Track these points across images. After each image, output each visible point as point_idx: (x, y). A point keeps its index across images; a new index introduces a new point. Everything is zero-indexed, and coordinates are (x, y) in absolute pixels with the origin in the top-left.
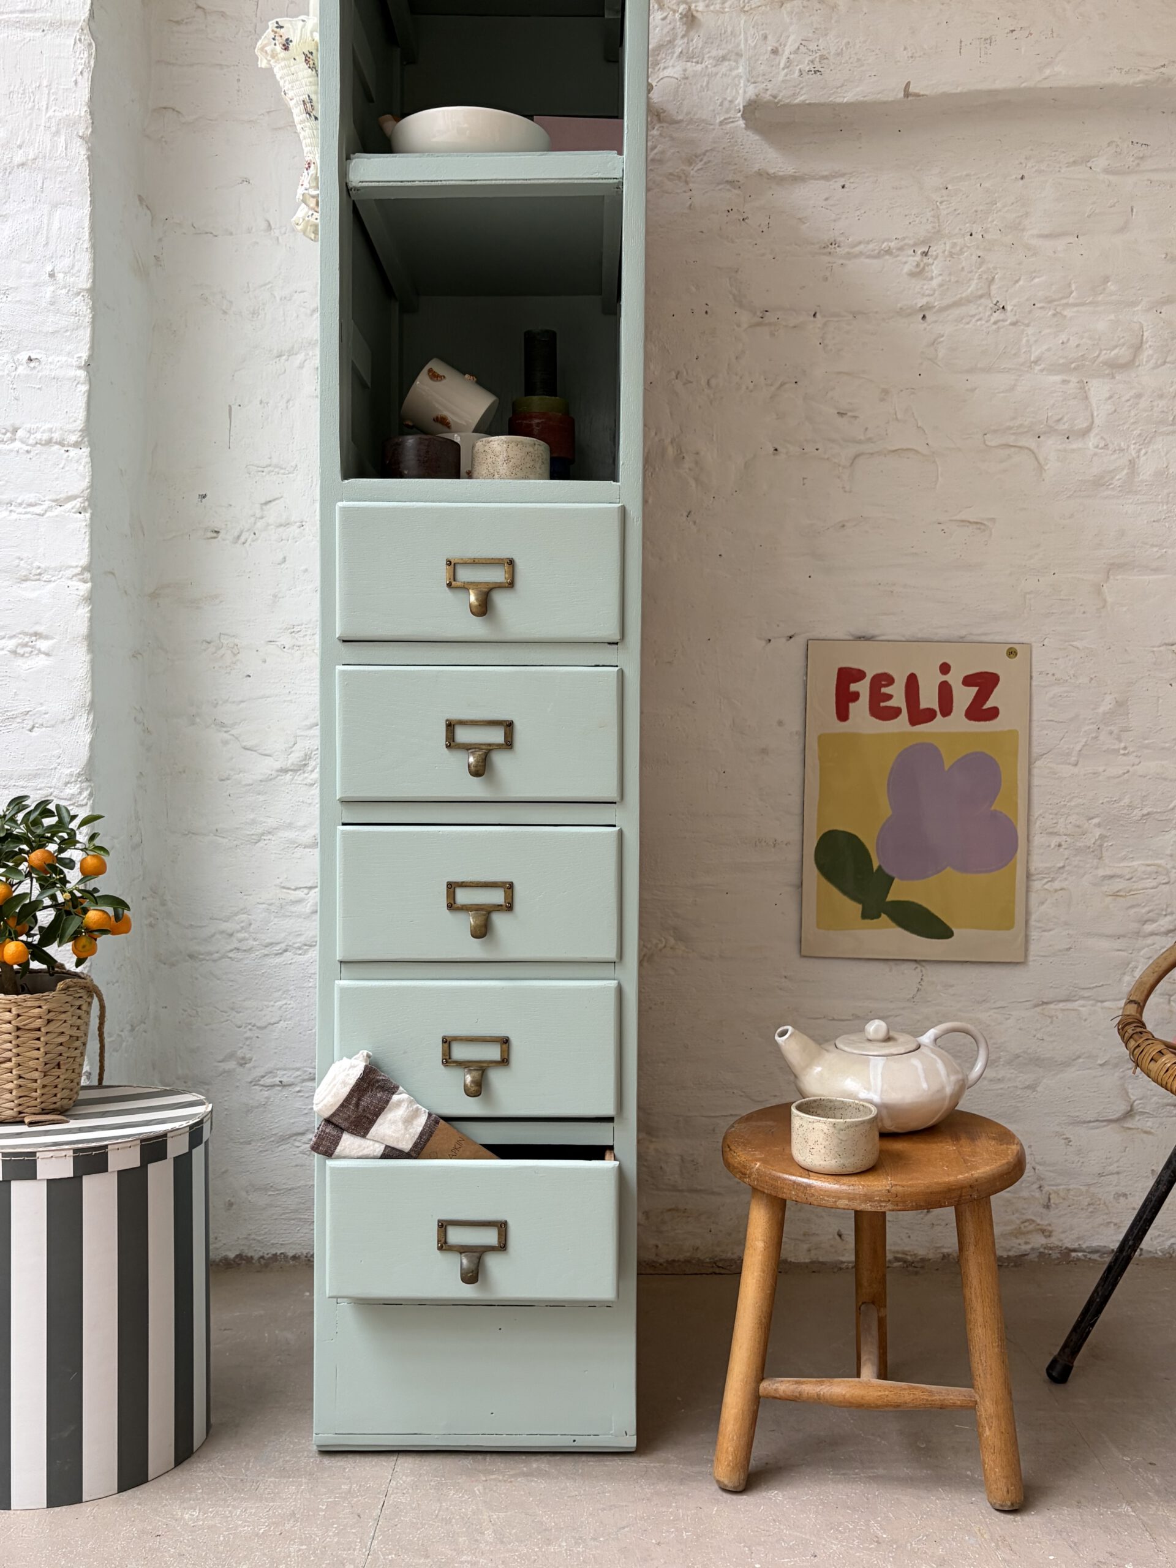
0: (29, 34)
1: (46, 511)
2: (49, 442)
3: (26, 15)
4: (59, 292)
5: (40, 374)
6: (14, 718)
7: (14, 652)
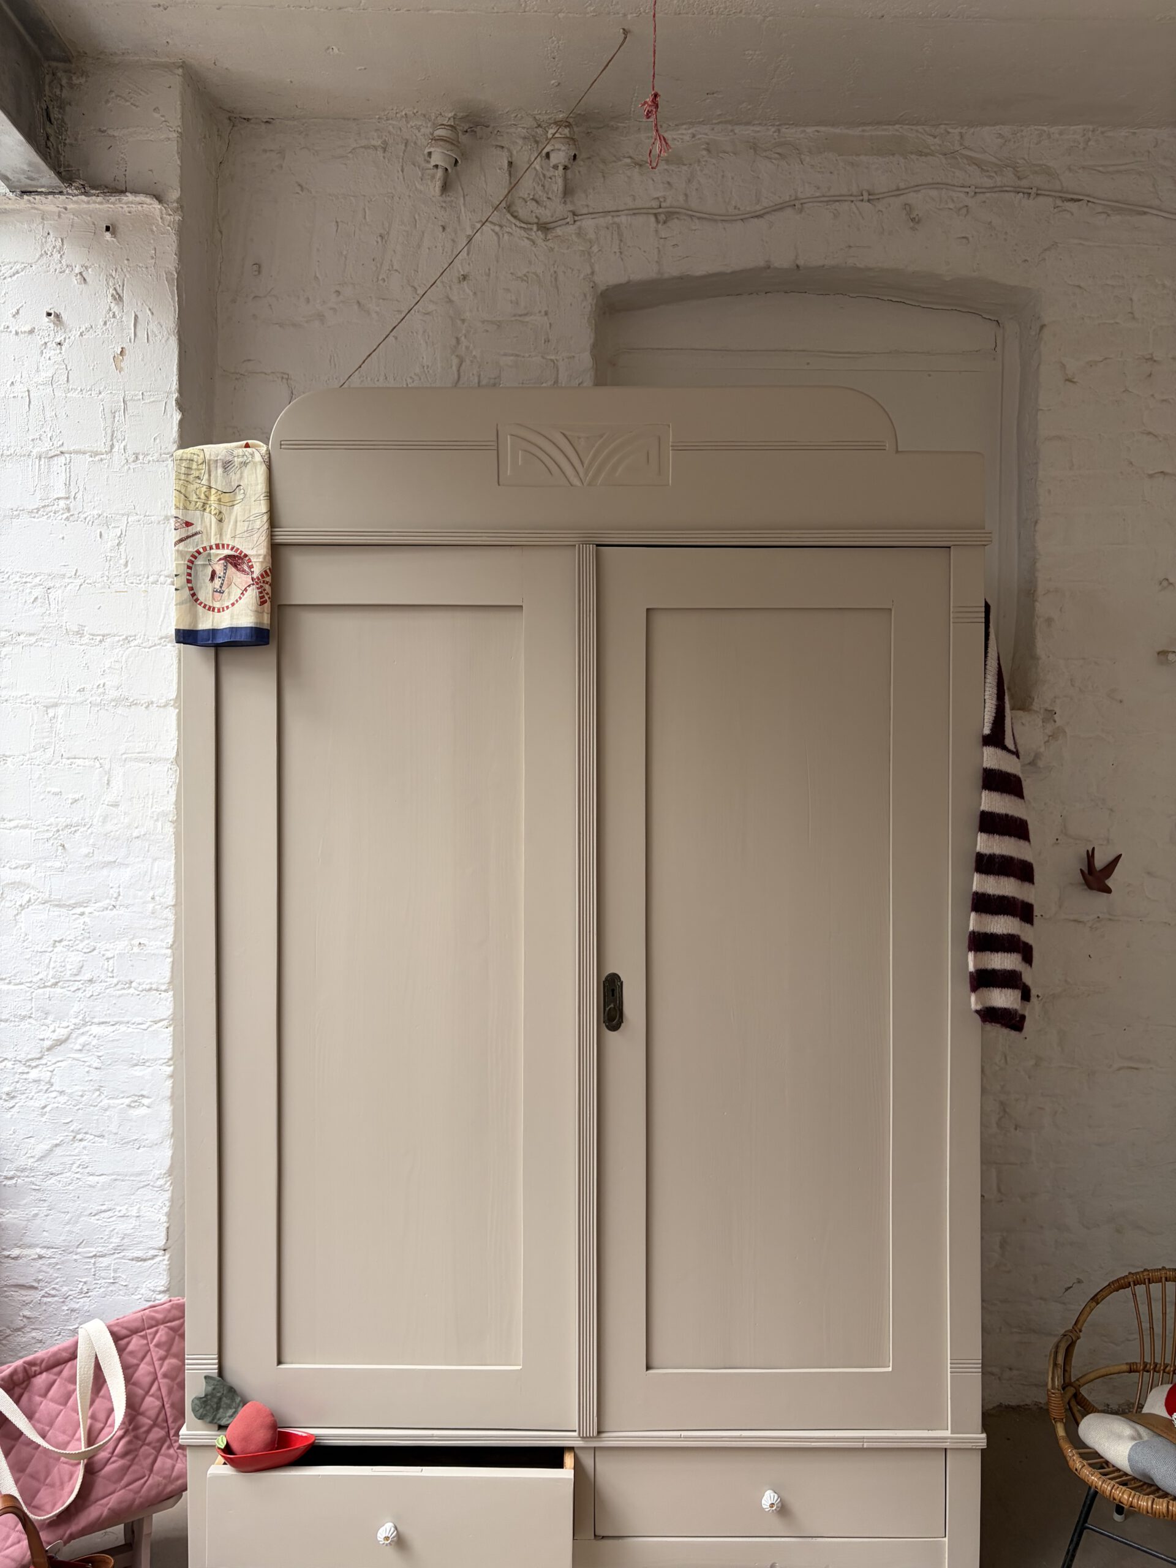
0: (142, 765)
1: (148, 1028)
2: (150, 989)
3: (140, 755)
4: (157, 907)
5: (145, 952)
6: (128, 1143)
7: (129, 1106)
